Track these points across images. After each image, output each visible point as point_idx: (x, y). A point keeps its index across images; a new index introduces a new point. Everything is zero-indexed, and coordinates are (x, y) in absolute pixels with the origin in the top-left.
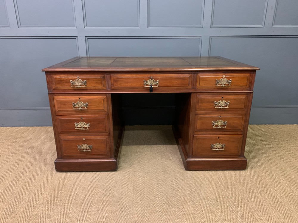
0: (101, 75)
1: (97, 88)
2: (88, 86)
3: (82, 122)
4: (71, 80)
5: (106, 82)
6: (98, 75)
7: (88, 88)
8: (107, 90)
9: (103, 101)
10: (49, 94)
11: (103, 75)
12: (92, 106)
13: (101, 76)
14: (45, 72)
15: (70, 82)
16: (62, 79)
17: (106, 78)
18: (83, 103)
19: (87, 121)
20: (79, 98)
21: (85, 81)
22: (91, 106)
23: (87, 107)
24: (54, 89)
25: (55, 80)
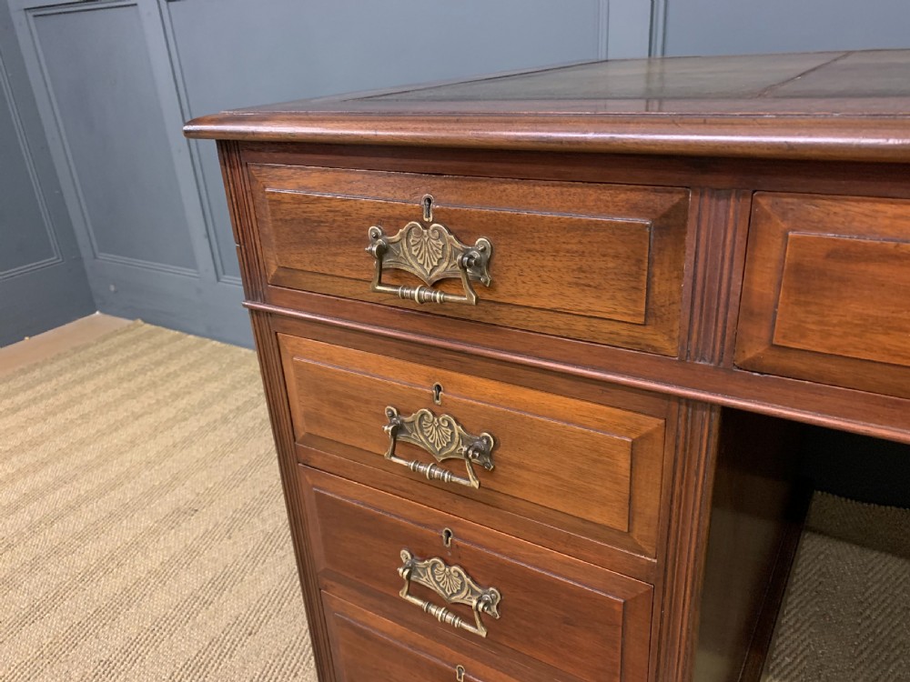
0: (637, 197)
1: (580, 326)
2: (503, 293)
3: (447, 564)
4: (372, 220)
5: (687, 281)
6: (606, 195)
7: (506, 316)
8: (683, 366)
9: (623, 463)
10: (254, 312)
11: (664, 201)
12: (525, 474)
13: (634, 209)
14: (213, 143)
15: (364, 241)
16: (316, 210)
17: (690, 239)
18: (458, 429)
19: (479, 570)
20: (430, 380)
21: (481, 241)
22: (520, 466)
23: (481, 471)
24: (277, 282)
25: (273, 213)
